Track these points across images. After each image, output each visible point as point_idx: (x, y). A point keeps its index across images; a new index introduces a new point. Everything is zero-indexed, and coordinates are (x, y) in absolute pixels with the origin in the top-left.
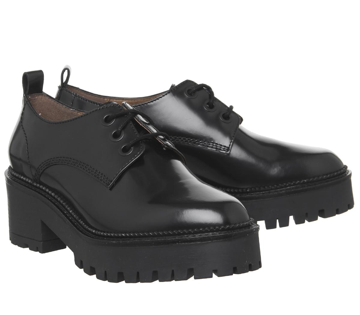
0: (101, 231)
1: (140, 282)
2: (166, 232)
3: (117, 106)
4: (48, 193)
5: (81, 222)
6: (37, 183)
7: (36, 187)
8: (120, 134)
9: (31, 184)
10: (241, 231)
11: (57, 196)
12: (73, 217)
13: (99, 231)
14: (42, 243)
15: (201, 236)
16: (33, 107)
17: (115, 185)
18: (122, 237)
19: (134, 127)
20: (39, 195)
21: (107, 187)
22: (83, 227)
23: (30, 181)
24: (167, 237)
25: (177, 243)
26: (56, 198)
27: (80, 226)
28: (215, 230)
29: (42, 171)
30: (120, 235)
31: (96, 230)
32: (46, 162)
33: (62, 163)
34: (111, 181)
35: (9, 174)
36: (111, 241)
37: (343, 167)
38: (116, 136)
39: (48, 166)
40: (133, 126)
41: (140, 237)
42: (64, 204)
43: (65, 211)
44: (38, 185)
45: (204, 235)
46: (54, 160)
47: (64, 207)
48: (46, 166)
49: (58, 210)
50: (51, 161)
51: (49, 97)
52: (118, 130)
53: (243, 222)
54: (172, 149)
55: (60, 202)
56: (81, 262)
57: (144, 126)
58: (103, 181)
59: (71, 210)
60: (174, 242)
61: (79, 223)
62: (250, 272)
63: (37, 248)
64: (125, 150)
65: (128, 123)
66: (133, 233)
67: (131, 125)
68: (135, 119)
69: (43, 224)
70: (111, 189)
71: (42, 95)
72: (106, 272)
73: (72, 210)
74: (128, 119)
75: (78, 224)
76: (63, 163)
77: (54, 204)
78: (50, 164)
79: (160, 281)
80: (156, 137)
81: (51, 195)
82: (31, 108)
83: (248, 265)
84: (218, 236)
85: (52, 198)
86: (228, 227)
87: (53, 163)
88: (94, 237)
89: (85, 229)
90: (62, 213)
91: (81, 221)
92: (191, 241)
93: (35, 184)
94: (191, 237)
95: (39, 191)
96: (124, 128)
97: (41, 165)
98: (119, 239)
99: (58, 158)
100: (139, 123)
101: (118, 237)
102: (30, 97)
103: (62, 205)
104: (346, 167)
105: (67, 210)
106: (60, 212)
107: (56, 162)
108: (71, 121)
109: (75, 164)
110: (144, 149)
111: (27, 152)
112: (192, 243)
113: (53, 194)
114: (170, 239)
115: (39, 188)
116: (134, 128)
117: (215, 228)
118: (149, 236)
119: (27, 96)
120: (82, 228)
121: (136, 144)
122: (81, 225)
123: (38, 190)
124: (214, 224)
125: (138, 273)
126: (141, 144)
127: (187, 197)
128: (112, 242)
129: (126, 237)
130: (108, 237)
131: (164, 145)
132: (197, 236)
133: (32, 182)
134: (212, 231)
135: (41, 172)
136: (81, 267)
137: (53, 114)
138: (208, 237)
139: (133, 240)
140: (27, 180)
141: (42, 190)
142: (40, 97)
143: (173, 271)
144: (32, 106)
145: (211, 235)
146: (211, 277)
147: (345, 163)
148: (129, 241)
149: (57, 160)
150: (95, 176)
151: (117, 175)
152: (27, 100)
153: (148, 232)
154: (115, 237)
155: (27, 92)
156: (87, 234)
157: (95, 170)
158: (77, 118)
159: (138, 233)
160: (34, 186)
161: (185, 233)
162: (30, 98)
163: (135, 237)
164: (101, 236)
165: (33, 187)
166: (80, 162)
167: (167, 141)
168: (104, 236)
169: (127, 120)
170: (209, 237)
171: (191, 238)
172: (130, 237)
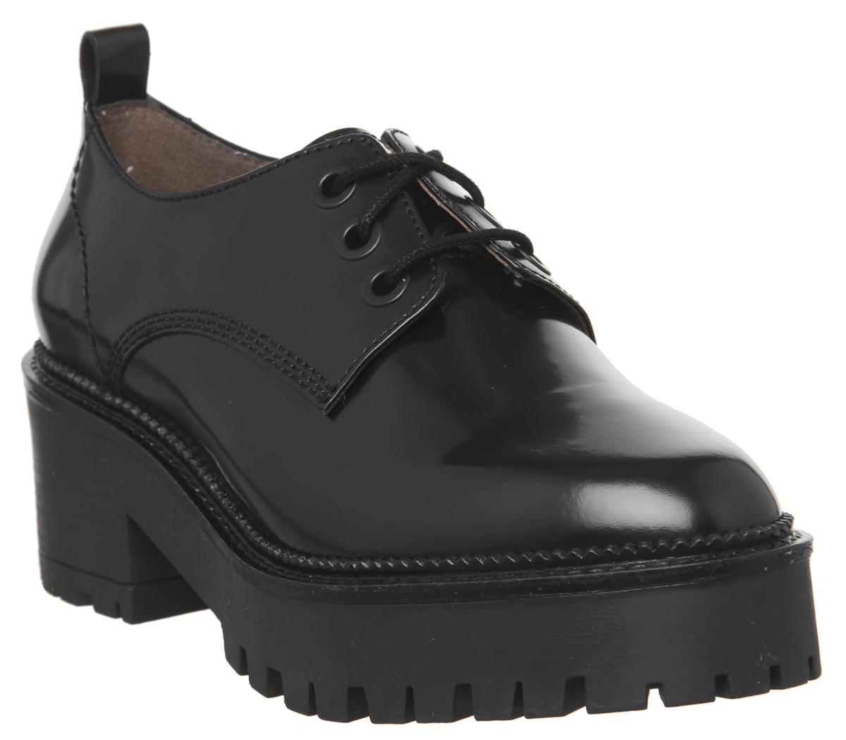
0: (300, 553)
1: (415, 722)
2: (499, 556)
3: (365, 144)
4: (147, 427)
5: (243, 522)
6: (115, 394)
7: (111, 406)
8: (369, 235)
9: (96, 397)
10: (744, 557)
11: (174, 437)
12: (219, 504)
13: (292, 550)
14: (130, 589)
15: (608, 569)
16: (109, 144)
17: (347, 401)
18: (362, 572)
19: (414, 210)
20: (120, 432)
21: (321, 409)
22: (247, 538)
23: (93, 388)
24: (501, 573)
25: (531, 595)
26: (170, 442)
27: (237, 533)
28: (654, 551)
29: (126, 354)
30: (354, 565)
31: (284, 547)
32: (141, 325)
33: (187, 330)
34: (334, 390)
35: (34, 365)
36: (326, 584)
38: (356, 240)
39: (145, 338)
40: (411, 207)
41: (415, 571)
42: (194, 462)
43: (198, 487)
44: (118, 401)
45: (618, 569)
46: (162, 320)
47: (195, 473)
48: (139, 338)
49: (176, 482)
50: (154, 322)
51: (165, 113)
52: (363, 221)
53: (752, 527)
54: (538, 285)
55: (181, 456)
56: (243, 653)
57: (447, 207)
58: (308, 389)
59: (212, 482)
60: (520, 590)
61: (236, 524)
62: (772, 692)
63: (118, 606)
64: (383, 287)
65: (394, 199)
66: (394, 558)
67: (407, 206)
68: (422, 185)
69: (134, 527)
70: (333, 413)
71: (146, 106)
72: (311, 685)
73: (218, 484)
74: (395, 186)
75: (234, 529)
76: (190, 330)
77: (165, 464)
78: (150, 333)
79: (478, 719)
80: (488, 244)
81: (156, 434)
82: (104, 148)
83: (768, 669)
84: (663, 571)
85: (160, 445)
86: (699, 540)
87: (160, 329)
88: (279, 572)
89: (252, 544)
90: (185, 494)
91: (242, 519)
92: (575, 586)
93: (108, 398)
94: (576, 573)
95: (120, 421)
96: (381, 215)
97: (123, 335)
98: (350, 579)
99: (177, 311)
100: (434, 198)
101: (350, 572)
102: (104, 113)
103: (188, 464)
105: (202, 482)
106: (181, 489)
107: (169, 327)
108: (219, 191)
109: (226, 332)
110: (443, 285)
111: (84, 294)
112: (579, 595)
113: (162, 431)
114: (507, 579)
115: (120, 410)
116: (416, 215)
117: (654, 546)
118: (445, 569)
119: (94, 109)
120: (245, 543)
121: (418, 269)
122: (241, 531)
123: (117, 416)
124: (652, 531)
125: (410, 691)
126: (434, 268)
127: (572, 442)
128: (327, 587)
129: (373, 571)
130: (318, 570)
131: (513, 271)
132: (596, 572)
133: (98, 392)
134: (644, 555)
135: (124, 358)
136: (241, 670)
137: (180, 167)
138: (629, 574)
139: (395, 583)
140: (85, 384)
141: (130, 415)
142: (140, 111)
143: (519, 686)
144: (105, 142)
145: (639, 568)
146: (643, 705)
148: (379, 587)
149: (174, 320)
150: (284, 371)
151: (351, 368)
152: (92, 122)
153: (443, 557)
154: (338, 572)
155: (95, 96)
156: (257, 561)
157: (286, 352)
158: (238, 183)
159: (411, 559)
160: (104, 403)
161: (556, 563)
162: (104, 117)
163: (400, 572)
164: (297, 567)
165: (101, 407)
166: (242, 325)
167: (523, 258)
168: (307, 569)
169: (391, 190)
170: (634, 573)
171: (577, 579)
172: (386, 572)
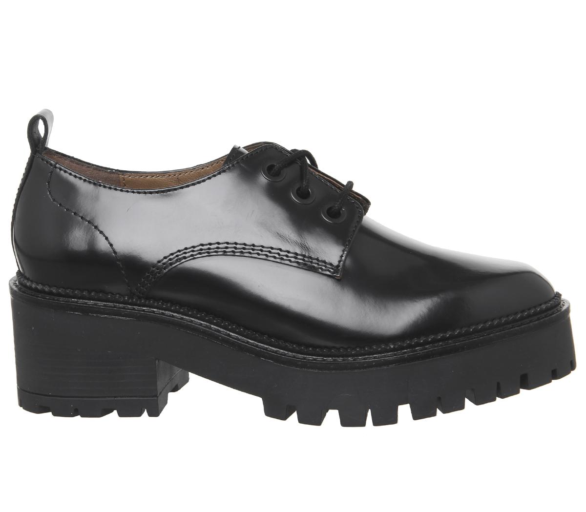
29: (161, 274)
32: (170, 258)
34: (337, 266)
37: (553, 295)
39: (176, 264)
48: (172, 264)
76: (213, 254)
97: (156, 265)
99: (198, 246)
104: (558, 295)
147: (556, 289)
166: (254, 246)
